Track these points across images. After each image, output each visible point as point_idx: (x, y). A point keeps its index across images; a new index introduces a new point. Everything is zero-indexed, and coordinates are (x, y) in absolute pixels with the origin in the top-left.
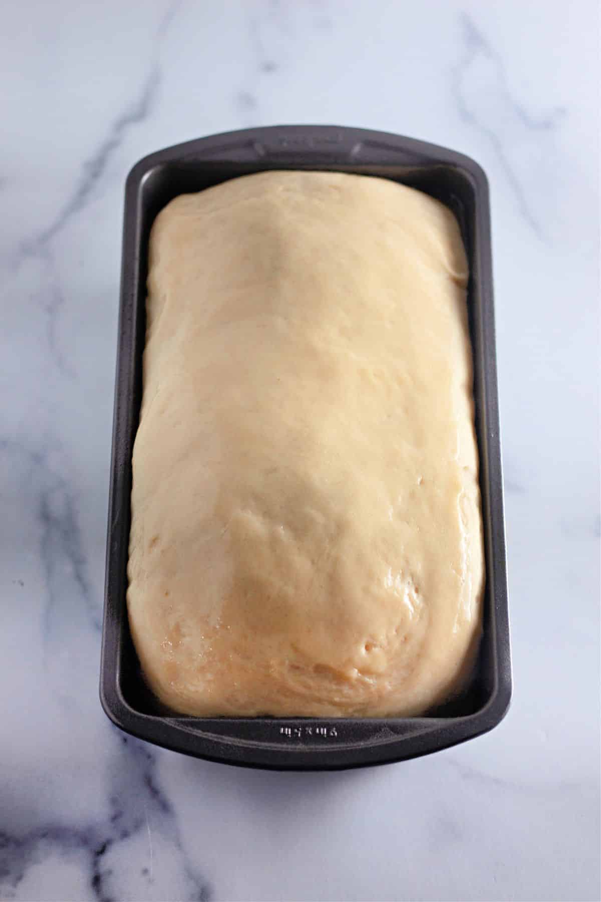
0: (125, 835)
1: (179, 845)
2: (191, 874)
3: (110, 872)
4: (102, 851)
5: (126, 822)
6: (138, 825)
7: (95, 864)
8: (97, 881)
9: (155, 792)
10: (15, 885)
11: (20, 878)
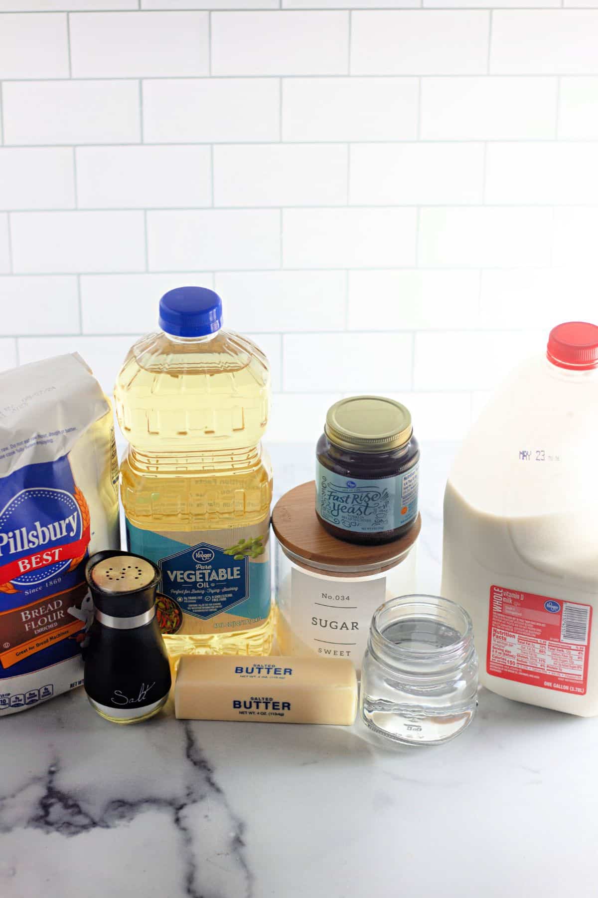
0: (194, 801)
1: (227, 806)
2: (233, 817)
3: (185, 817)
4: (181, 807)
5: (194, 796)
6: (202, 797)
7: (177, 813)
8: (177, 820)
9: (212, 784)
10: (129, 822)
11: (132, 819)
